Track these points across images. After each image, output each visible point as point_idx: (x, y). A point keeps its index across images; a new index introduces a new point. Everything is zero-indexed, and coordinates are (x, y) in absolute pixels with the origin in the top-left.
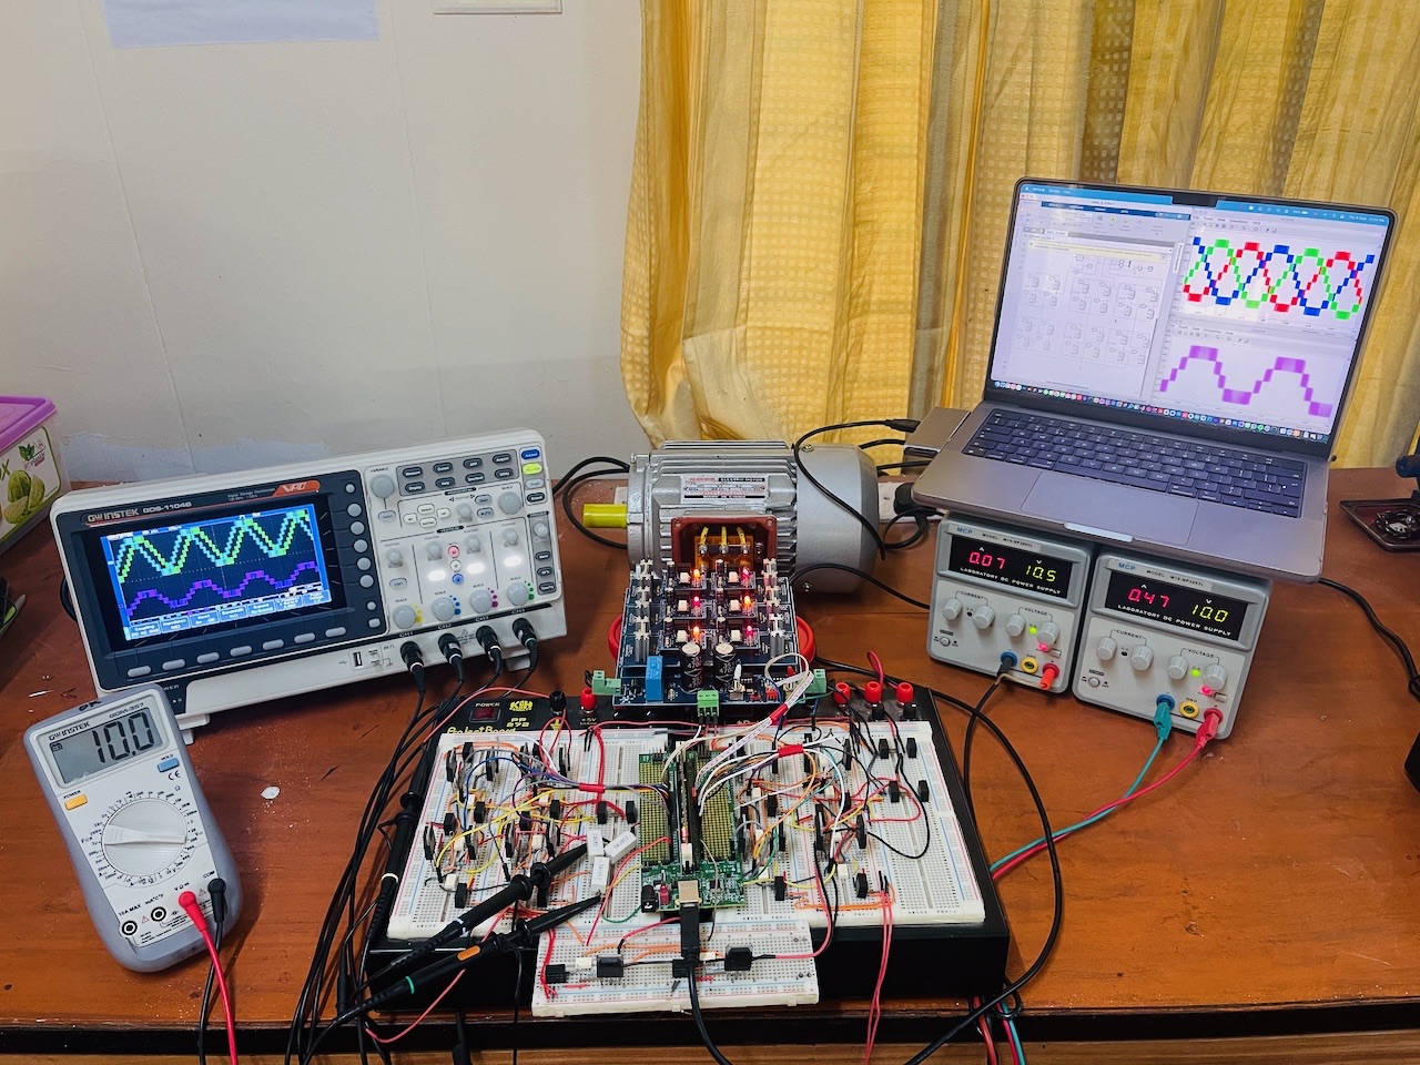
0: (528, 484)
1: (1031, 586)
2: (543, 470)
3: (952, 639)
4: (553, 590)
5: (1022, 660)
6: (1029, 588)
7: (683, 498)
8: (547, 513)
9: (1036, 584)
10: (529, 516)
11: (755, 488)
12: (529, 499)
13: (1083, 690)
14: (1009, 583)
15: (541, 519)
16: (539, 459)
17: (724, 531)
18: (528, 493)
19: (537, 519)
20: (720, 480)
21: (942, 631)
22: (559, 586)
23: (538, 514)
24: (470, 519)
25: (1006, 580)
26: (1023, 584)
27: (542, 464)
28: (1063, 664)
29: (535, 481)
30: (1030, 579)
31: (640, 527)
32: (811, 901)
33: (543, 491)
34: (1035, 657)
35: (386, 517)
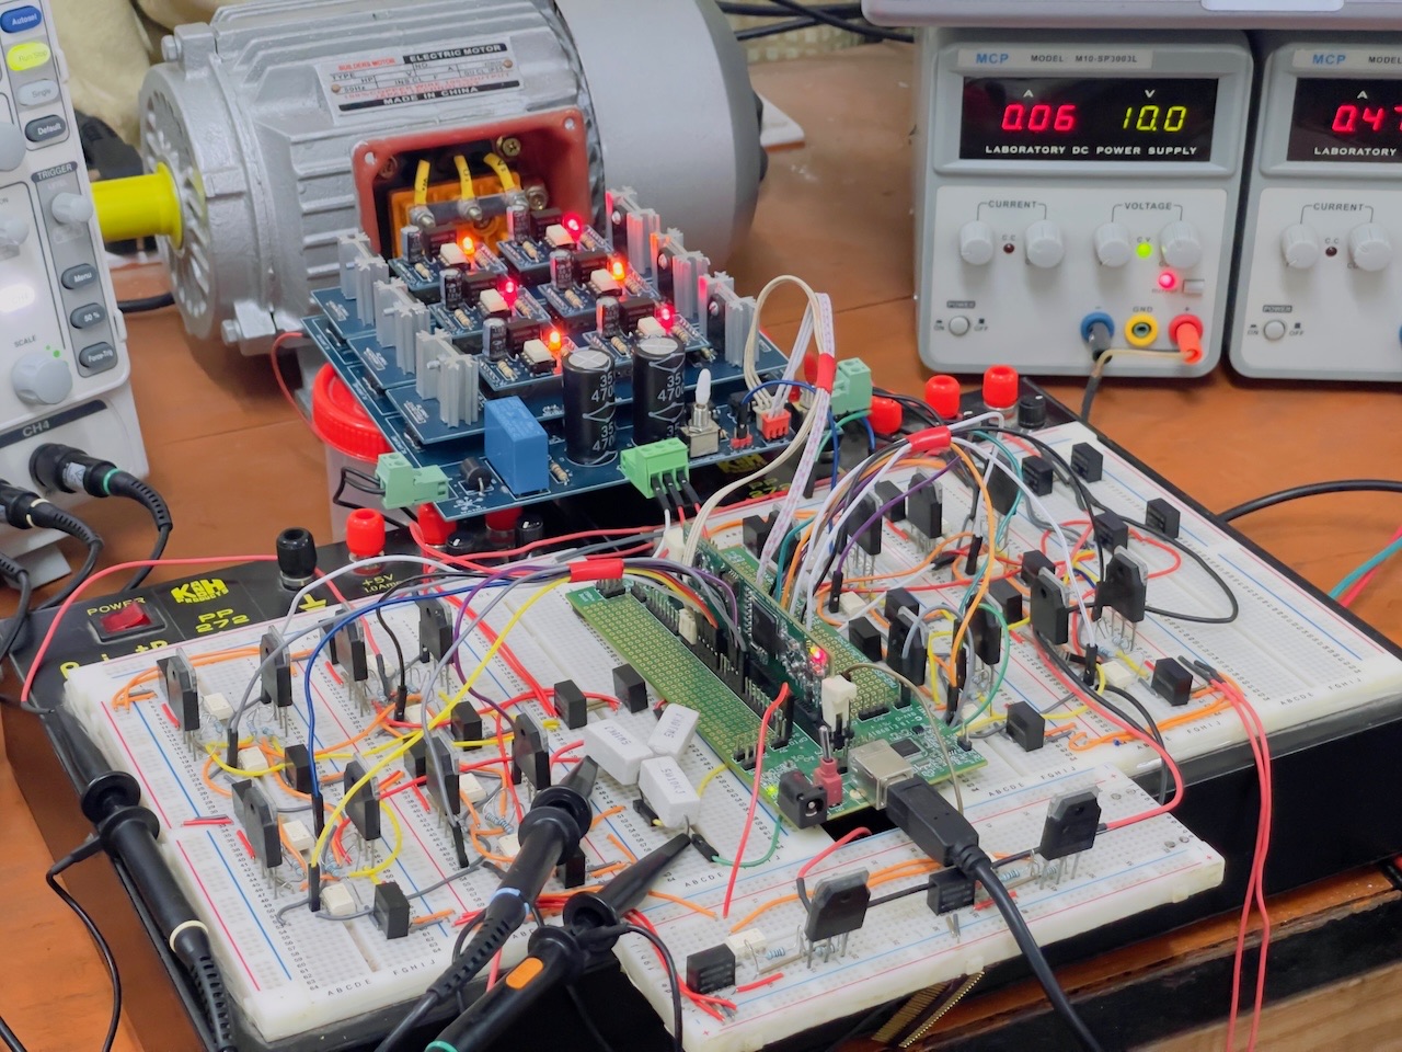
0: (26, 94)
1: (1137, 150)
2: (54, 61)
3: (974, 315)
4: (109, 363)
5: (1125, 322)
6: (1132, 158)
7: (335, 112)
8: (74, 165)
9: (1148, 145)
10: (35, 178)
11: (492, 68)
12: (31, 136)
13: (1253, 358)
14: (1092, 156)
15: (60, 182)
16: (39, 30)
17: (462, 166)
18: (27, 117)
19: (53, 185)
20: (407, 60)
21: (952, 305)
22: (122, 350)
23: (55, 172)
25: (1084, 150)
26: (1118, 150)
27: (48, 40)
28: (1209, 311)
29: (40, 86)
30: (1133, 137)
31: (241, 203)
32: (1092, 736)
33: (57, 110)
34: (1149, 309)
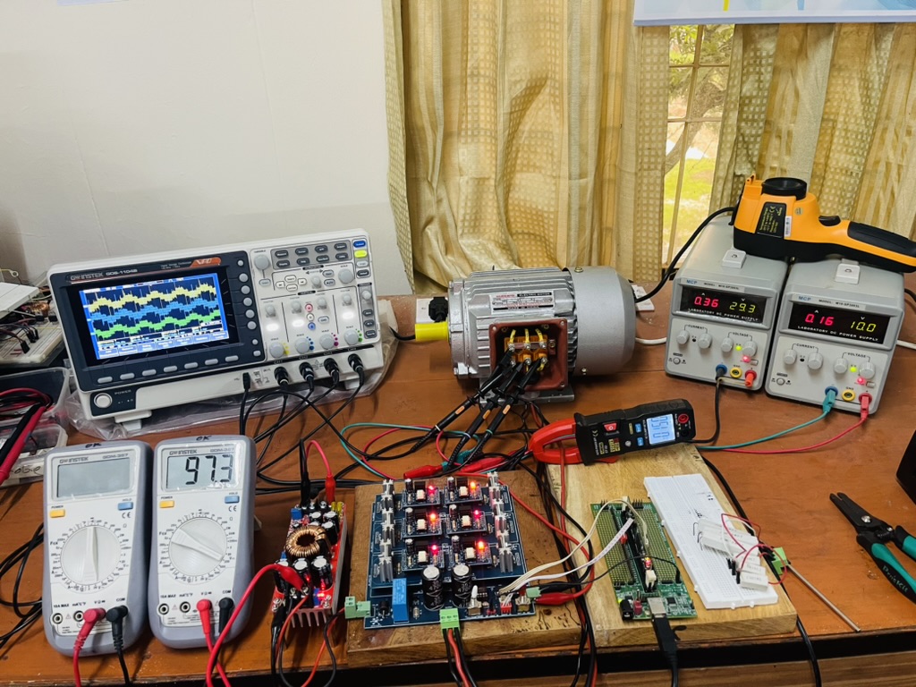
0: (358, 264)
2: (368, 254)
4: (374, 336)
8: (370, 283)
10: (358, 285)
12: (358, 274)
15: (366, 287)
16: (365, 247)
18: (358, 270)
19: (363, 288)
24: (319, 286)
27: (367, 250)
29: (362, 262)
33: (368, 268)
35: (264, 283)
